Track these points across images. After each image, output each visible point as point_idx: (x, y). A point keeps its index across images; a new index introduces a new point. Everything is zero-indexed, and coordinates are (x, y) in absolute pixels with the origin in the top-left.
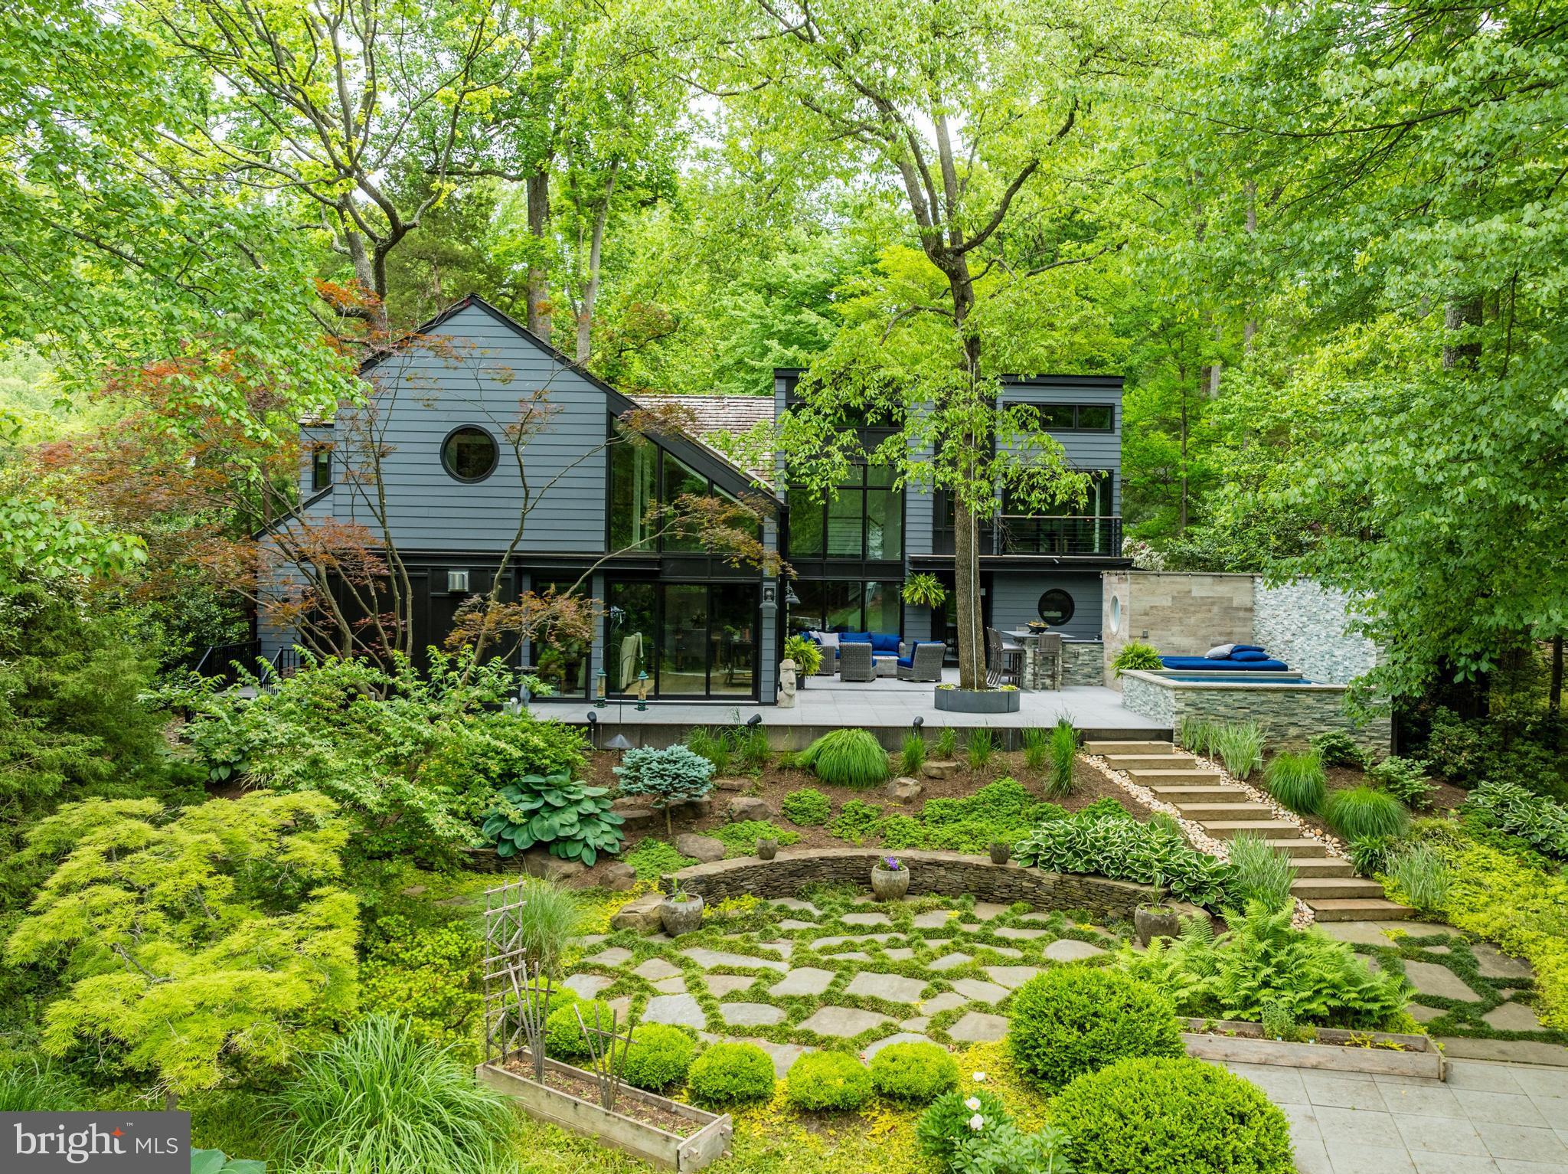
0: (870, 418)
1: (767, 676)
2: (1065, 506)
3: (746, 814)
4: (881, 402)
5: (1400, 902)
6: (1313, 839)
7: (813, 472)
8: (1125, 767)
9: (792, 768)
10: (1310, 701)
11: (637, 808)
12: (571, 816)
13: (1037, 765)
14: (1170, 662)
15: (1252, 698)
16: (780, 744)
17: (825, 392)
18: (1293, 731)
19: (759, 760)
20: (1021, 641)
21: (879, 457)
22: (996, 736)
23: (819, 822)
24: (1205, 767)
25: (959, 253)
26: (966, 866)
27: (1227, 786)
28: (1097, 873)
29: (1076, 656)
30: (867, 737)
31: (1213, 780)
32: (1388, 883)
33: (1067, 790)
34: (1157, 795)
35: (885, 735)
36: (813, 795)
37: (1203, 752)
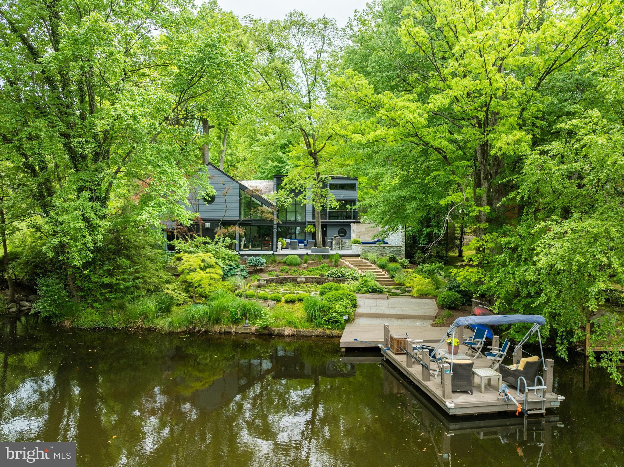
0: (297, 191)
1: (275, 246)
2: (334, 209)
3: (272, 270)
4: (299, 188)
5: (397, 282)
6: (384, 273)
7: (285, 202)
8: (349, 261)
9: (281, 263)
10: (388, 248)
11: (251, 269)
12: (238, 270)
13: (331, 261)
14: (362, 243)
15: (376, 248)
16: (278, 259)
17: (287, 186)
18: (384, 255)
19: (274, 261)
20: (332, 239)
21: (298, 199)
22: (323, 256)
23: (287, 272)
24: (365, 261)
25: (316, 154)
26: (316, 278)
27: (369, 264)
28: (340, 277)
29: (345, 243)
30: (297, 256)
31: (366, 263)
32: (395, 280)
33: (336, 266)
34: (355, 266)
35: (300, 256)
36: (285, 267)
37: (365, 259)
